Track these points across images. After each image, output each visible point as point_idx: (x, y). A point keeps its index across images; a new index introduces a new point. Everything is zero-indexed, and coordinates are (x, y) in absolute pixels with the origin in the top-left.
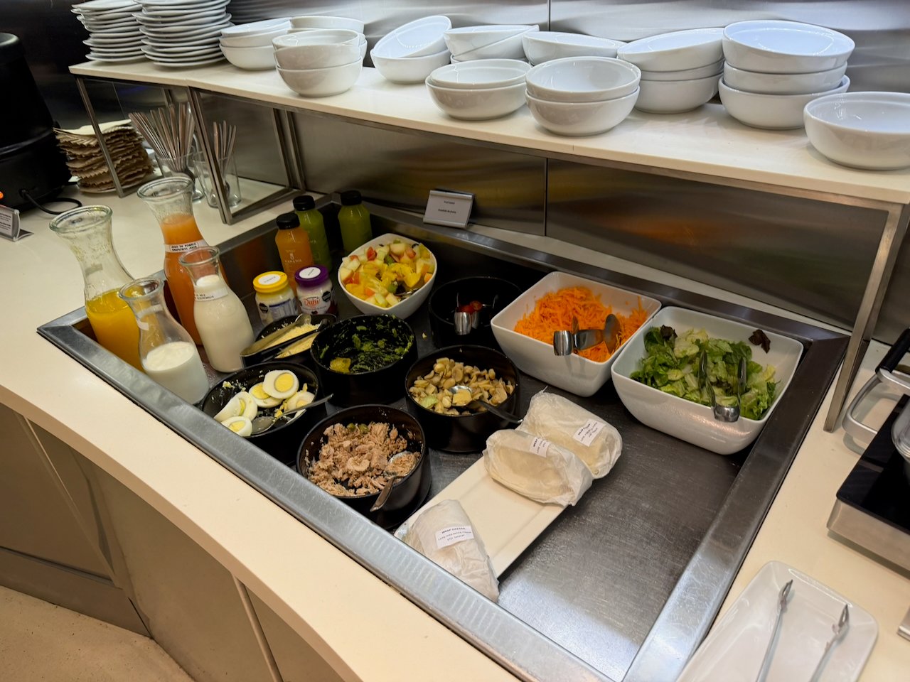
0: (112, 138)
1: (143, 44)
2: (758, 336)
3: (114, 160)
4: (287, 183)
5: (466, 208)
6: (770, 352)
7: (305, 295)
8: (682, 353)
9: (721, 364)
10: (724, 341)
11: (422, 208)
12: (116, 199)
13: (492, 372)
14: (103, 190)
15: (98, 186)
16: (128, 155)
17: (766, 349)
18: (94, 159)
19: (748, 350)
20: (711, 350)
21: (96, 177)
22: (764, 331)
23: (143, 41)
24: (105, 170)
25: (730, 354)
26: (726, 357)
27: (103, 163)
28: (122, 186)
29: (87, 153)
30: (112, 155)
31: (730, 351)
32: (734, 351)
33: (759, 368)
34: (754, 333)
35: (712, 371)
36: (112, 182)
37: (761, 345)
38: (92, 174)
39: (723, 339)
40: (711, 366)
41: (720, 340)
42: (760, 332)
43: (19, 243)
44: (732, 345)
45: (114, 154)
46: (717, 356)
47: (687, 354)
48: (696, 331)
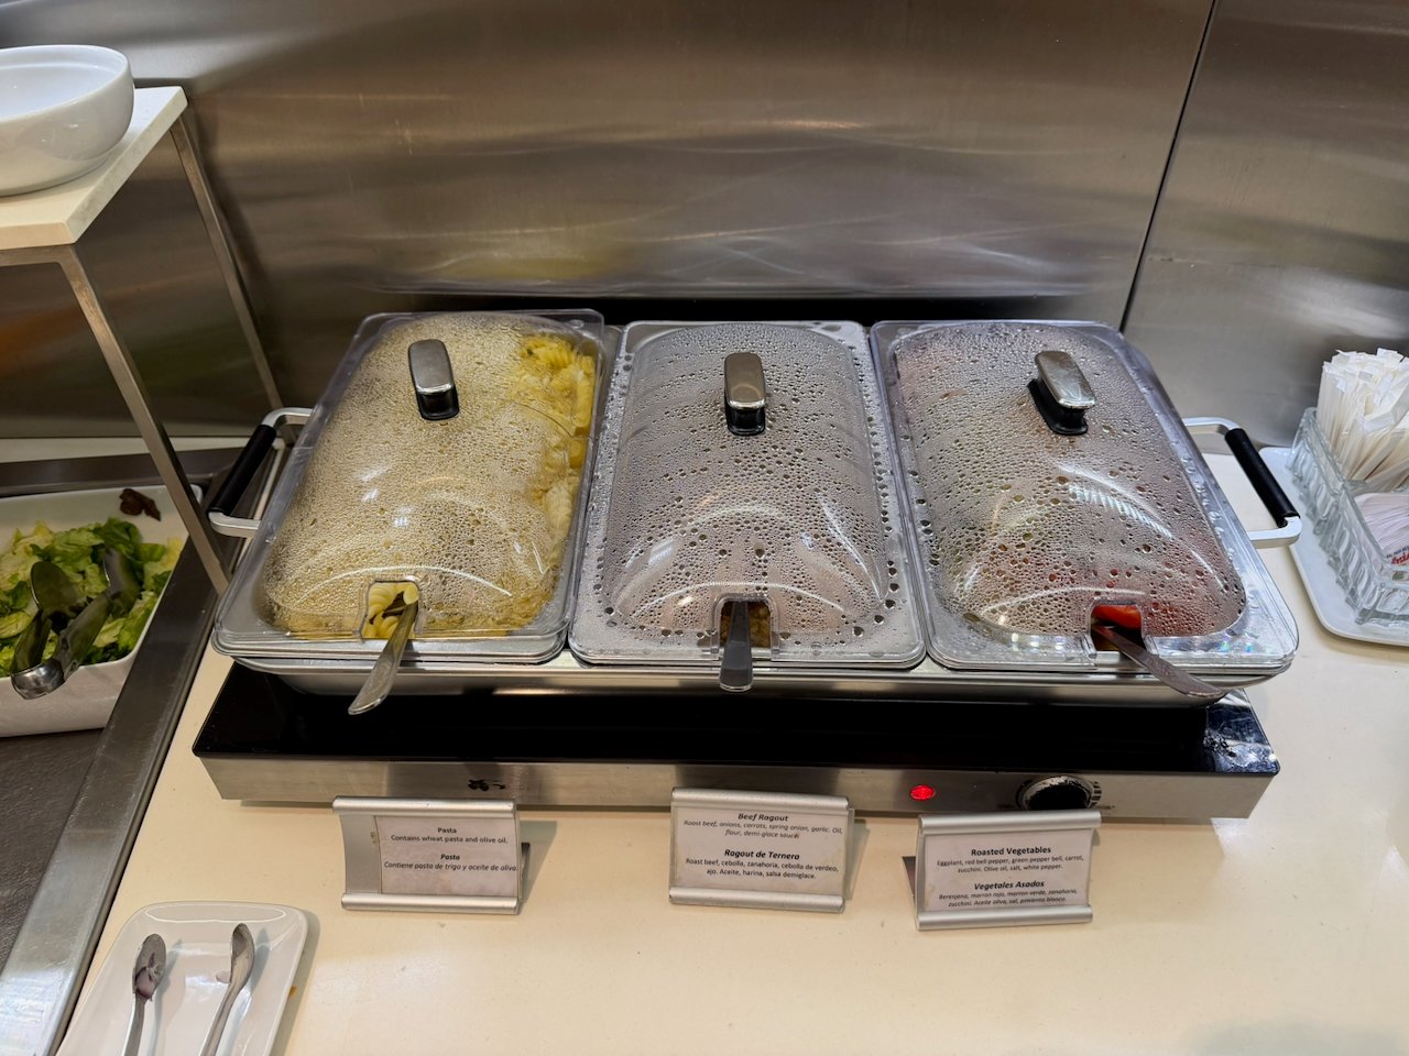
2: (130, 499)
6: (164, 517)
8: (9, 581)
9: (91, 570)
10: (80, 530)
17: (156, 515)
19: (129, 529)
20: (64, 555)
22: (135, 489)
25: (101, 546)
26: (96, 555)
31: (98, 542)
32: (106, 539)
33: (159, 551)
34: (121, 497)
35: (84, 587)
37: (143, 512)
39: (77, 526)
40: (79, 579)
41: (74, 530)
42: (128, 494)
44: (97, 531)
46: (79, 559)
47: (20, 578)
48: (27, 530)
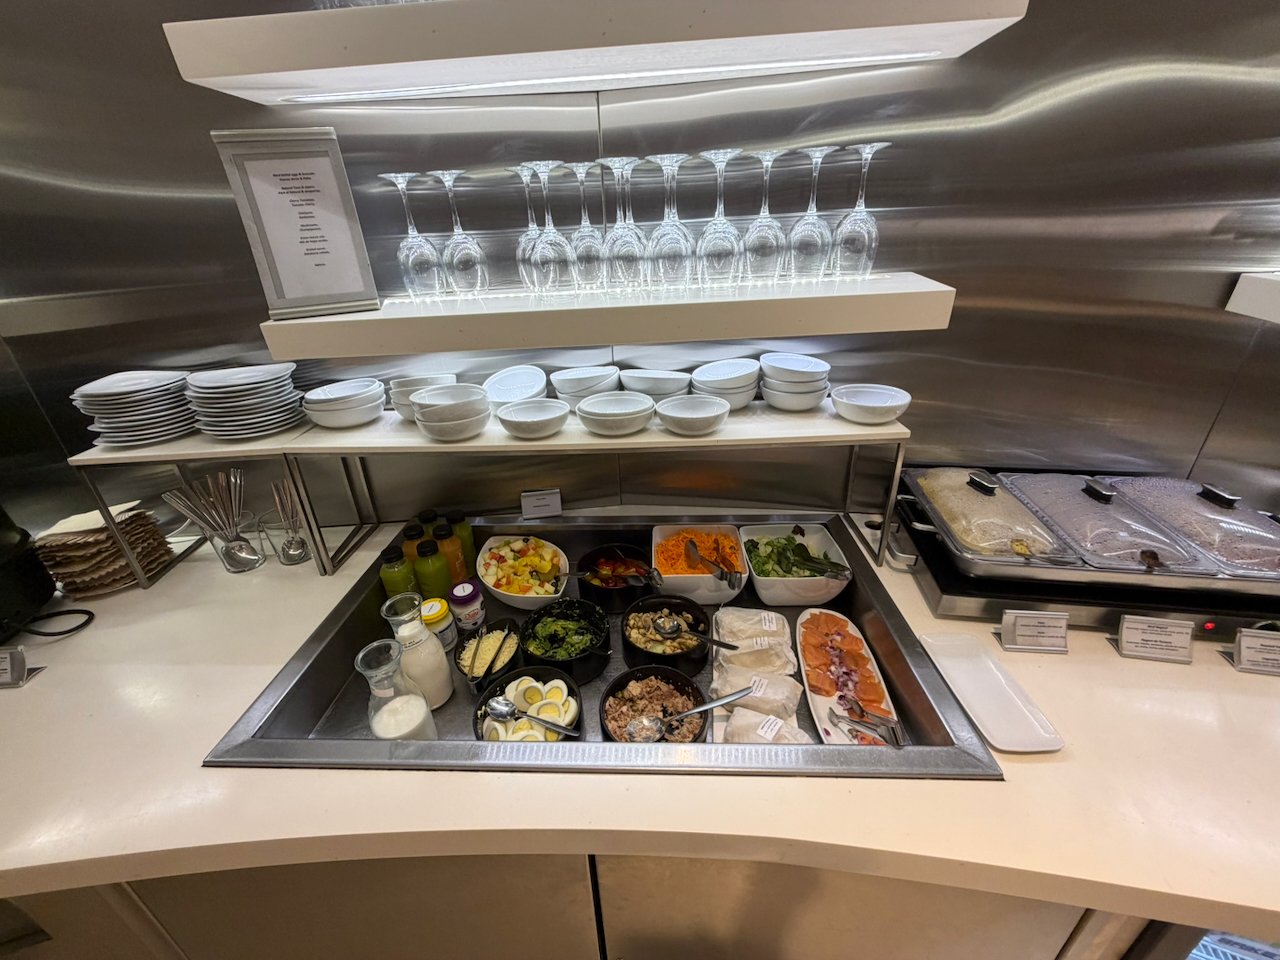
0: (127, 525)
1: (198, 421)
2: (794, 529)
3: (133, 549)
4: (357, 521)
5: (557, 499)
6: (806, 536)
7: (463, 612)
11: (518, 508)
12: (139, 592)
13: (666, 611)
14: (119, 586)
15: (107, 585)
16: (148, 539)
17: (803, 535)
18: (104, 555)
19: (793, 538)
20: (778, 546)
21: (108, 574)
22: (799, 525)
23: (197, 418)
24: (123, 562)
27: (118, 554)
28: (146, 574)
29: (94, 550)
30: (130, 544)
34: (791, 528)
36: (131, 574)
37: (799, 534)
38: (103, 573)
41: (778, 538)
42: (797, 527)
43: (28, 686)
45: (132, 543)
46: (782, 548)
48: (763, 537)
